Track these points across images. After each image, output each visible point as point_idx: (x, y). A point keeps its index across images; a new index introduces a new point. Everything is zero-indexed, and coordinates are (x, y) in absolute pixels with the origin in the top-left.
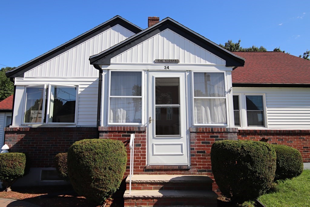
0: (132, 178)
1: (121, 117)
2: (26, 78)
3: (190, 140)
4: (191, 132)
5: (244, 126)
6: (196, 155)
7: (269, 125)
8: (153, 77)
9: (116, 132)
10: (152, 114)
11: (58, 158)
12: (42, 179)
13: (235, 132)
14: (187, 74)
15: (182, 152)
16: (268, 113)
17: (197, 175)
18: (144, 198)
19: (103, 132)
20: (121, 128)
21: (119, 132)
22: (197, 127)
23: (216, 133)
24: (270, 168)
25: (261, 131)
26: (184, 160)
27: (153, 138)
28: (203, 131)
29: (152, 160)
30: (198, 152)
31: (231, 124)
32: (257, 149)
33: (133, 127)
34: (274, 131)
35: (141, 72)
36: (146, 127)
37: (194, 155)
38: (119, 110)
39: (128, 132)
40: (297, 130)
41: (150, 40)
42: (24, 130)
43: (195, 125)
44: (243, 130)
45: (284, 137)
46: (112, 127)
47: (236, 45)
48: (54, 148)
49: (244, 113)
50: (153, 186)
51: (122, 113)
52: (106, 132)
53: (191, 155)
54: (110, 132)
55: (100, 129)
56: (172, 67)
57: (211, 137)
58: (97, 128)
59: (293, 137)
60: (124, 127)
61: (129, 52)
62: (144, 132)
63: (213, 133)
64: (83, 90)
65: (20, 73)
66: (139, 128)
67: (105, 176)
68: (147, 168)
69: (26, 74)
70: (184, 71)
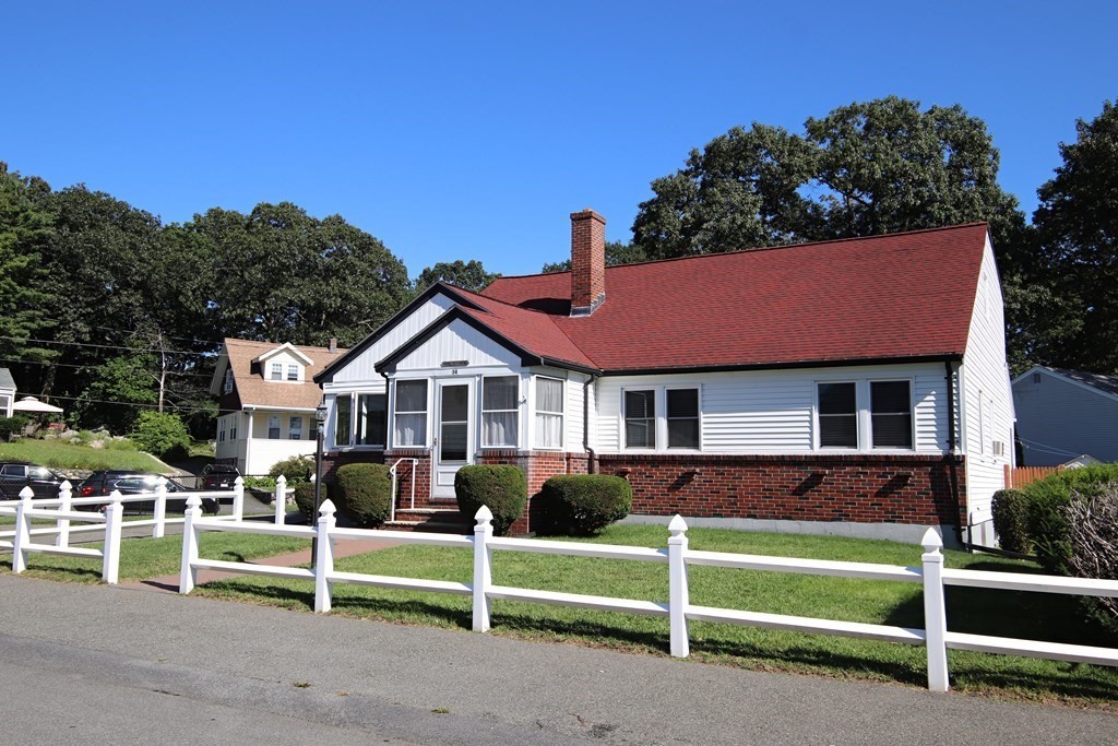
1: (408, 438)
2: (335, 382)
4: (478, 457)
5: (661, 449)
7: (707, 445)
8: (440, 385)
9: (400, 456)
10: (438, 434)
14: (477, 379)
16: (707, 423)
19: (388, 457)
21: (404, 456)
22: (485, 450)
23: (505, 457)
27: (438, 464)
28: (490, 455)
29: (434, 493)
33: (417, 450)
35: (427, 380)
36: (431, 451)
38: (406, 430)
39: (412, 456)
41: (438, 335)
43: (483, 447)
46: (398, 450)
49: (661, 425)
51: (409, 433)
52: (391, 457)
54: (394, 457)
56: (461, 371)
60: (408, 450)
61: (415, 353)
62: (429, 457)
63: (501, 457)
66: (423, 451)
68: (430, 501)
69: (335, 377)
70: (473, 376)
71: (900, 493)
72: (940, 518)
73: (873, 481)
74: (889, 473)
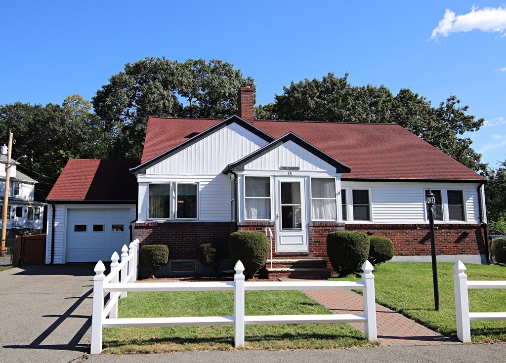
0: (272, 261)
1: (253, 214)
2: (148, 175)
3: (309, 232)
4: (309, 226)
5: (351, 221)
6: (314, 244)
7: (374, 219)
8: (279, 181)
9: (251, 226)
10: (279, 212)
11: (202, 248)
12: (172, 270)
13: (342, 226)
14: (306, 179)
15: (303, 241)
16: (373, 208)
17: (314, 259)
18: (282, 272)
19: (241, 226)
20: (255, 223)
21: (254, 226)
22: (314, 222)
23: (329, 226)
24: (365, 248)
25: (366, 225)
26: (305, 248)
27: (280, 231)
28: (319, 225)
29: (280, 249)
30: (315, 242)
31: (340, 220)
32: (357, 236)
33: (265, 222)
34: (378, 225)
35: (269, 177)
36: (274, 222)
37: (312, 244)
38: (252, 209)
39: (261, 226)
40: (400, 225)
41: (276, 150)
42: (152, 225)
43: (312, 220)
44: (349, 225)
45: (387, 231)
46: (248, 222)
47: (341, 82)
48: (181, 241)
49: (350, 208)
50: (285, 266)
51: (254, 211)
52: (243, 226)
53: (310, 244)
54: (246, 226)
55: (238, 224)
56: (294, 173)
57: (325, 230)
58: (236, 223)
59: (396, 231)
60: (258, 222)
61: (259, 159)
62: (273, 226)
63: (326, 226)
64: (203, 186)
65: (142, 170)
66: (269, 223)
67: (261, 255)
68: (276, 254)
69: (148, 171)
70: (304, 177)
71: (464, 241)
72: (480, 252)
73: (453, 236)
74: (460, 232)
